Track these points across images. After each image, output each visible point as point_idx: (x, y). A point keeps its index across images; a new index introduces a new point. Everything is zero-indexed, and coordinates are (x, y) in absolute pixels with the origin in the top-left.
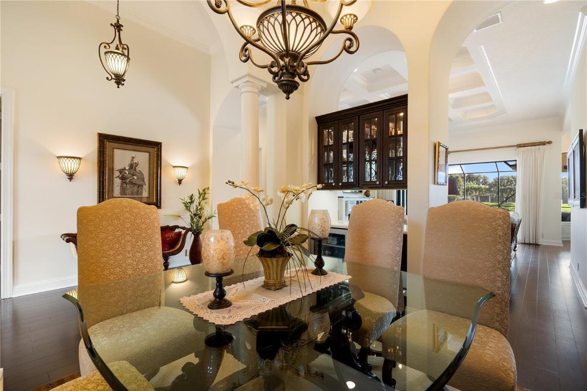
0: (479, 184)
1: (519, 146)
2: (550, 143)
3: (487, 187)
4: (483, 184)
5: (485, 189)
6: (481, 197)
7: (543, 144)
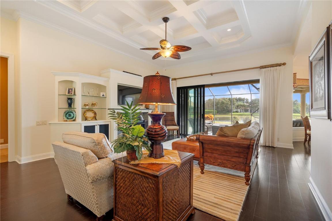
0: (244, 103)
1: (262, 67)
2: (284, 64)
3: (248, 104)
4: (246, 103)
5: (247, 105)
6: (245, 110)
7: (279, 65)
